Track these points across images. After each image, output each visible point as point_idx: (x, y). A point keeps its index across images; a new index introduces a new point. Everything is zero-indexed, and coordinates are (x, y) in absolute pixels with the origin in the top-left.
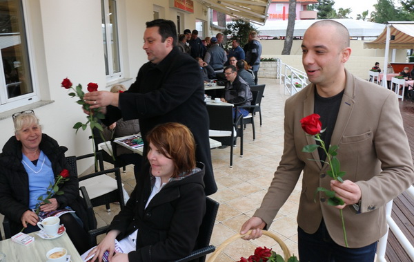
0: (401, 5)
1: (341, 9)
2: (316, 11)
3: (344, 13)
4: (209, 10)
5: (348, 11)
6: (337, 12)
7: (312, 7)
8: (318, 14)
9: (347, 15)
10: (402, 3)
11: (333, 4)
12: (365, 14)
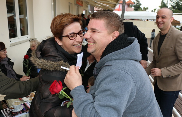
0: (171, 7)
1: (144, 8)
2: (133, 8)
3: (145, 9)
4: (88, 6)
5: (147, 8)
6: (143, 8)
7: (132, 6)
8: (134, 9)
9: (147, 10)
10: (172, 5)
11: (141, 5)
12: (155, 10)
